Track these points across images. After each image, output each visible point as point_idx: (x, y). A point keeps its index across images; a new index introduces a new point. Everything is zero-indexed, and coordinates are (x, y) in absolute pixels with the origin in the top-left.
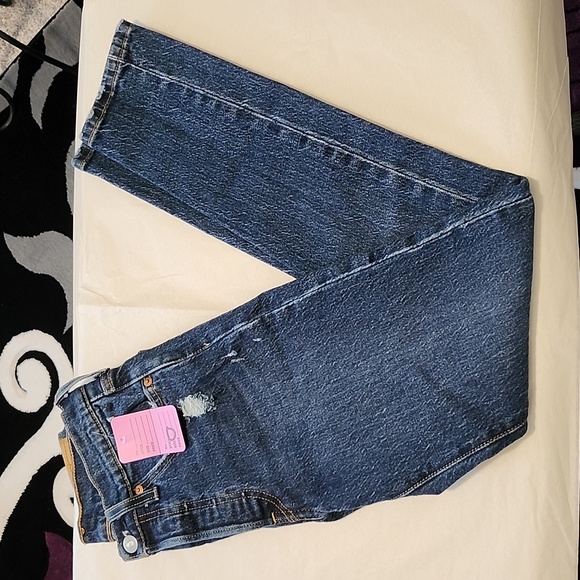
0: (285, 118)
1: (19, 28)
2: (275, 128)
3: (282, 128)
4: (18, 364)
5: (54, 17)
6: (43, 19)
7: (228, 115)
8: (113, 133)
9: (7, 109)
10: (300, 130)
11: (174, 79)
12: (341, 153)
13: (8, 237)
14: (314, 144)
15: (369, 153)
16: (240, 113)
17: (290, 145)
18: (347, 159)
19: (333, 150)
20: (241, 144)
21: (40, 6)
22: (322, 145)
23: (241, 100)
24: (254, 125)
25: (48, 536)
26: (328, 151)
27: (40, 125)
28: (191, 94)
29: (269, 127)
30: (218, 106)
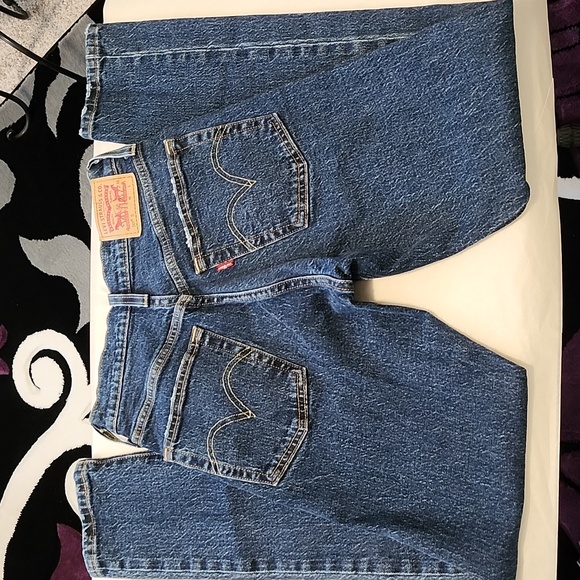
0: (249, 41)
1: (36, 40)
2: (243, 54)
3: (250, 50)
4: (32, 362)
5: (69, 30)
6: (58, 32)
7: (198, 60)
8: (106, 119)
9: (24, 118)
10: (266, 45)
11: (144, 53)
12: (307, 48)
13: (23, 241)
14: (282, 51)
15: (331, 36)
16: (209, 55)
17: (262, 61)
18: (314, 50)
19: (300, 48)
20: (217, 80)
21: (56, 20)
22: (289, 48)
23: (206, 44)
24: (223, 59)
25: (60, 527)
26: (296, 51)
27: (55, 133)
28: (162, 58)
29: (237, 55)
30: (188, 57)
